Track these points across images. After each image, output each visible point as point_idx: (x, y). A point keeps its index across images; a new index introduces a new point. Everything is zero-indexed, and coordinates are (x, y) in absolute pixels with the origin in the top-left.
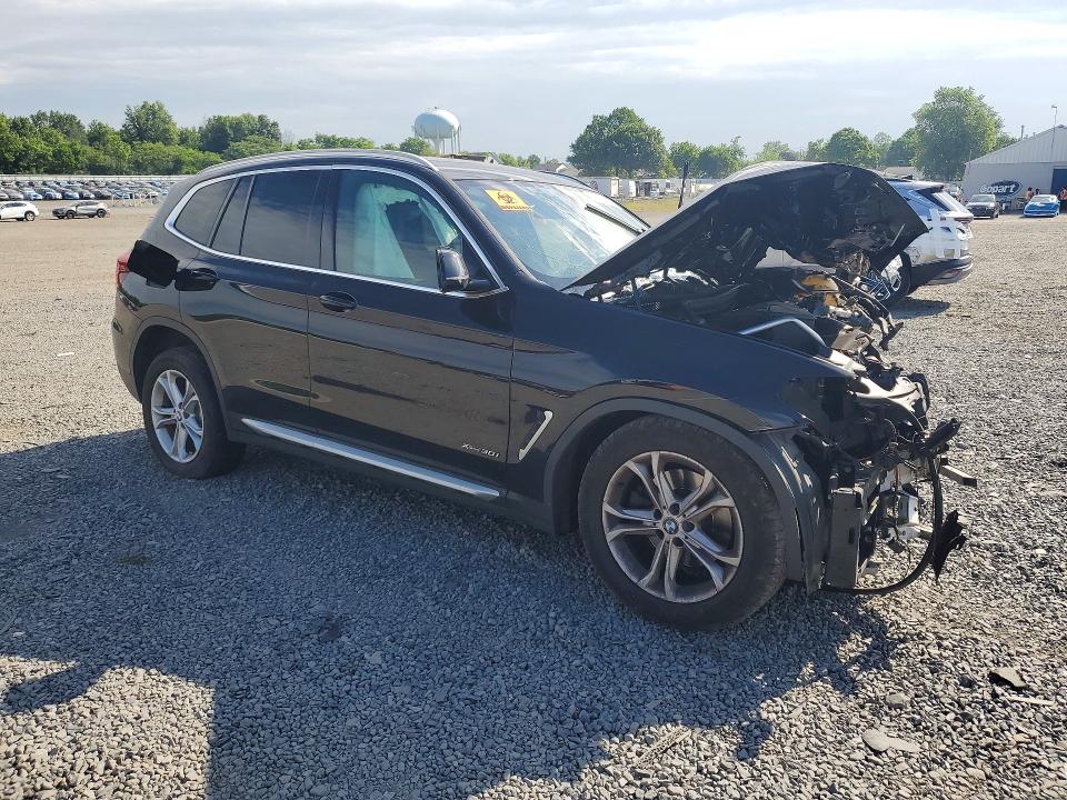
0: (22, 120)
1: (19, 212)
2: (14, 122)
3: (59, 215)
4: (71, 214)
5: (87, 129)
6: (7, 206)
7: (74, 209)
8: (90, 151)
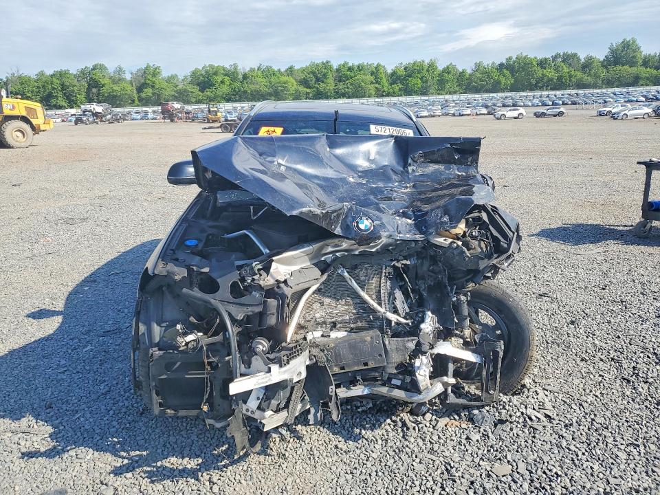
0: (546, 59)
1: (515, 114)
2: (541, 61)
3: (537, 115)
4: (543, 115)
5: (583, 61)
6: (510, 110)
7: (545, 111)
8: (579, 74)
